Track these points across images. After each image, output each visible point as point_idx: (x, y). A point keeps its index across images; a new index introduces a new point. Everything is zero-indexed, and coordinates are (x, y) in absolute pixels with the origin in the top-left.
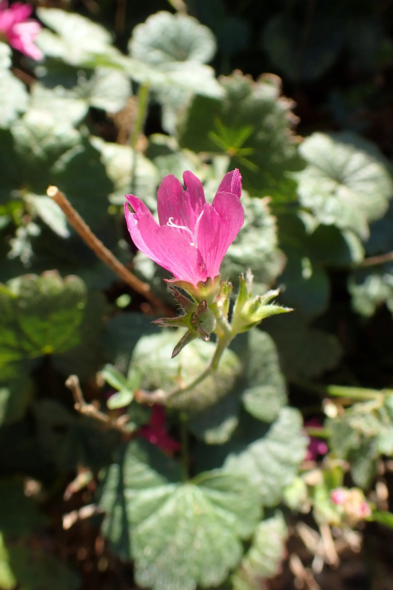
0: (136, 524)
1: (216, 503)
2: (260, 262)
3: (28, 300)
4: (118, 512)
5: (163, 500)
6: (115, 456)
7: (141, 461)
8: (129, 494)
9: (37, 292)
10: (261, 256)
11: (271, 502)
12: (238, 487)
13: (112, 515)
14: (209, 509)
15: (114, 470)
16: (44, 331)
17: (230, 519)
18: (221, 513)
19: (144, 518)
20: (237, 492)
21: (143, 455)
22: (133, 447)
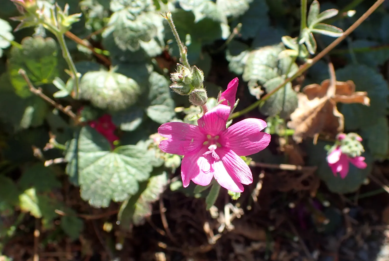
0: (82, 169)
1: (127, 163)
2: (145, 31)
3: (27, 50)
4: (74, 162)
5: (98, 158)
6: (75, 135)
7: (88, 138)
8: (80, 154)
9: (32, 46)
10: (145, 27)
11: (158, 164)
12: (139, 155)
13: (71, 163)
14: (122, 164)
15: (74, 141)
16: (39, 69)
17: (133, 171)
18: (129, 167)
19: (88, 166)
20: (138, 158)
21: (90, 135)
22: (84, 130)
